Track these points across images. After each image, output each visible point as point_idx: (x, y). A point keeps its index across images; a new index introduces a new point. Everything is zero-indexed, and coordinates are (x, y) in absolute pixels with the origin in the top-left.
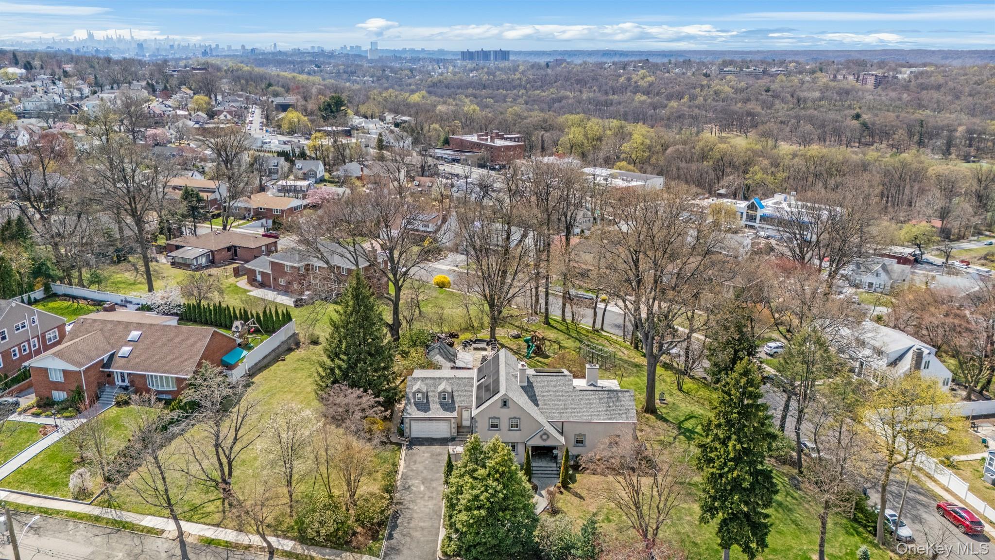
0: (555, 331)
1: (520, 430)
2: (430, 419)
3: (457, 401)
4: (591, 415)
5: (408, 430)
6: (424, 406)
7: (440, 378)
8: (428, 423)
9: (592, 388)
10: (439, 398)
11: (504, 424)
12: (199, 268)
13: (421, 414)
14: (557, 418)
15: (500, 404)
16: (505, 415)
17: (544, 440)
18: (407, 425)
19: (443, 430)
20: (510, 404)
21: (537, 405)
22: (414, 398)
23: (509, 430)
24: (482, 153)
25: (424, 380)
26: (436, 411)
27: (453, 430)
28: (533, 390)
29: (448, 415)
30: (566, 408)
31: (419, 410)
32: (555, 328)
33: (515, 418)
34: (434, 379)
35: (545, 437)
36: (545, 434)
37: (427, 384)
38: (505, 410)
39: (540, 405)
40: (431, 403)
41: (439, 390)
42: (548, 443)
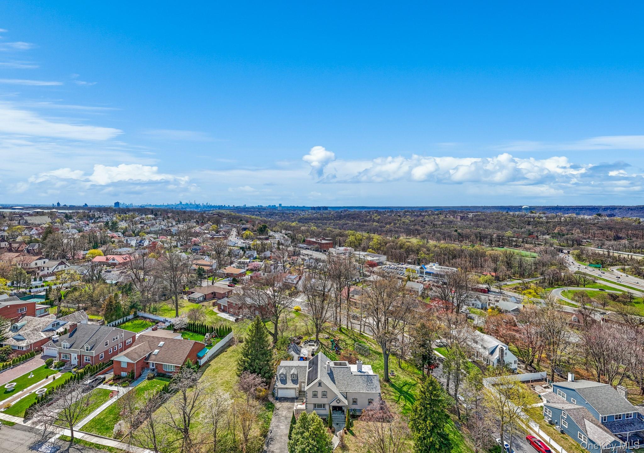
0: (344, 335)
1: (327, 398)
2: (287, 388)
3: (299, 378)
4: (359, 389)
5: (276, 394)
6: (284, 381)
7: (292, 366)
8: (285, 390)
9: (360, 373)
10: (291, 377)
11: (320, 395)
12: (200, 302)
13: (283, 386)
14: (344, 390)
15: (318, 384)
16: (320, 390)
17: (338, 403)
18: (276, 391)
19: (292, 394)
20: (322, 384)
21: (335, 383)
22: (280, 377)
23: (322, 397)
24: (317, 245)
25: (285, 367)
26: (290, 384)
27: (297, 394)
28: (333, 375)
29: (295, 386)
30: (348, 385)
31: (282, 383)
32: (344, 333)
33: (324, 391)
34: (289, 367)
35: (338, 401)
36: (338, 400)
37: (286, 370)
38: (320, 387)
39: (336, 383)
40: (287, 379)
41: (291, 373)
42: (340, 405)
